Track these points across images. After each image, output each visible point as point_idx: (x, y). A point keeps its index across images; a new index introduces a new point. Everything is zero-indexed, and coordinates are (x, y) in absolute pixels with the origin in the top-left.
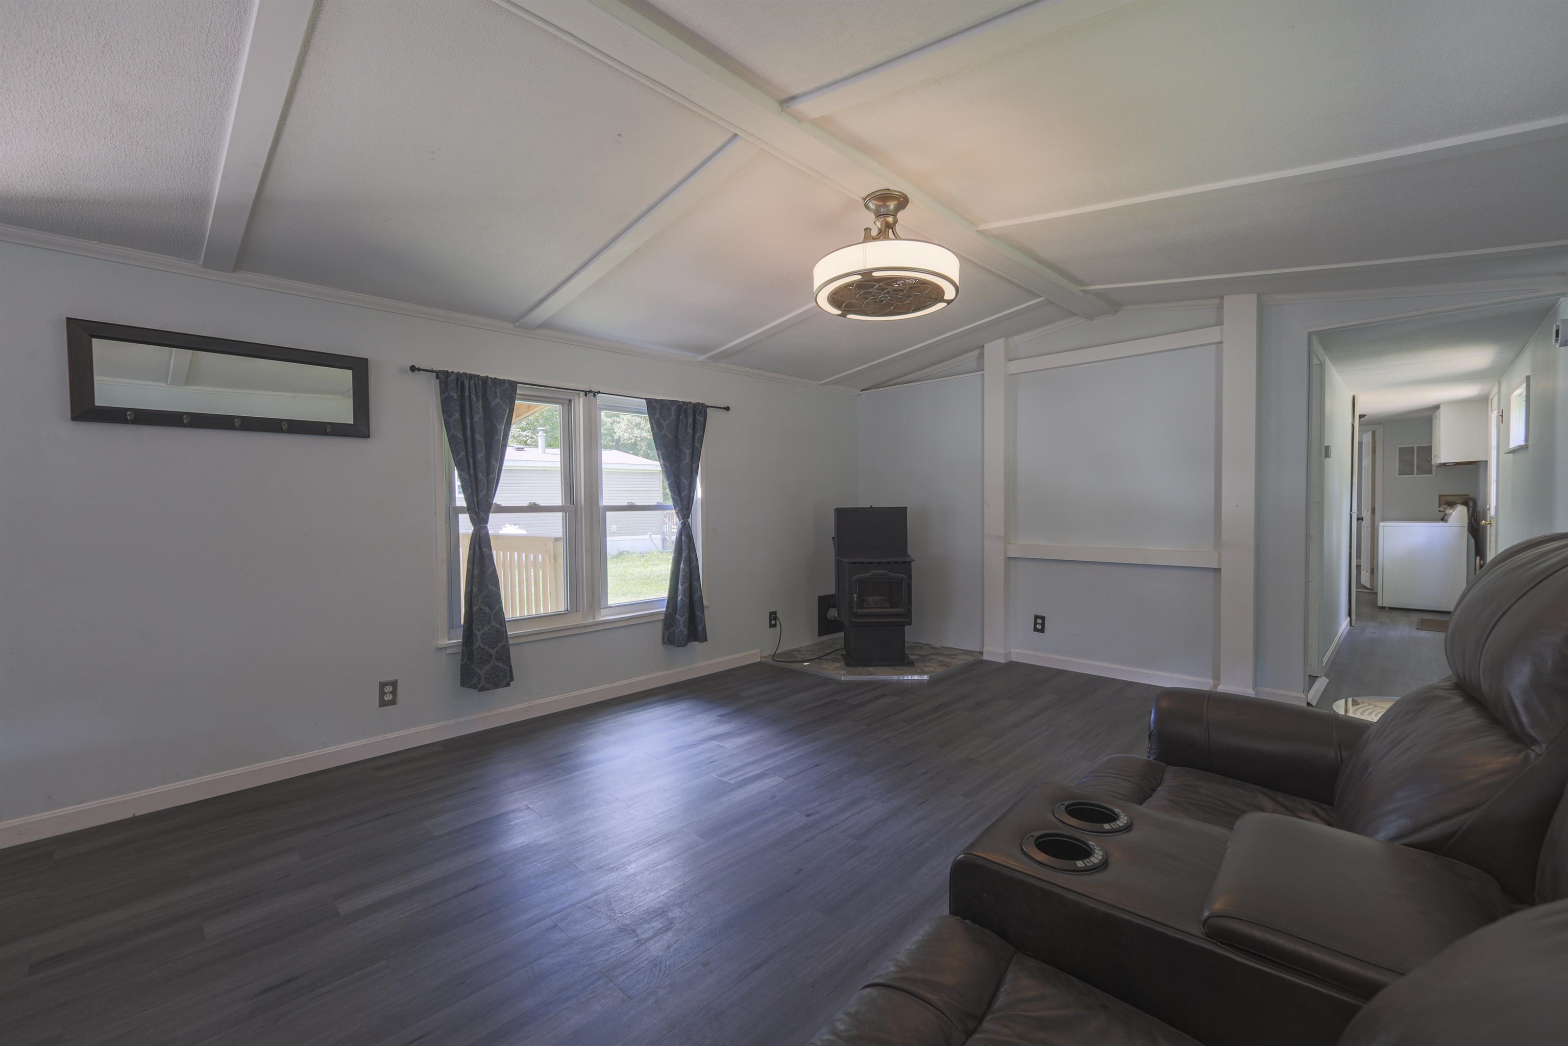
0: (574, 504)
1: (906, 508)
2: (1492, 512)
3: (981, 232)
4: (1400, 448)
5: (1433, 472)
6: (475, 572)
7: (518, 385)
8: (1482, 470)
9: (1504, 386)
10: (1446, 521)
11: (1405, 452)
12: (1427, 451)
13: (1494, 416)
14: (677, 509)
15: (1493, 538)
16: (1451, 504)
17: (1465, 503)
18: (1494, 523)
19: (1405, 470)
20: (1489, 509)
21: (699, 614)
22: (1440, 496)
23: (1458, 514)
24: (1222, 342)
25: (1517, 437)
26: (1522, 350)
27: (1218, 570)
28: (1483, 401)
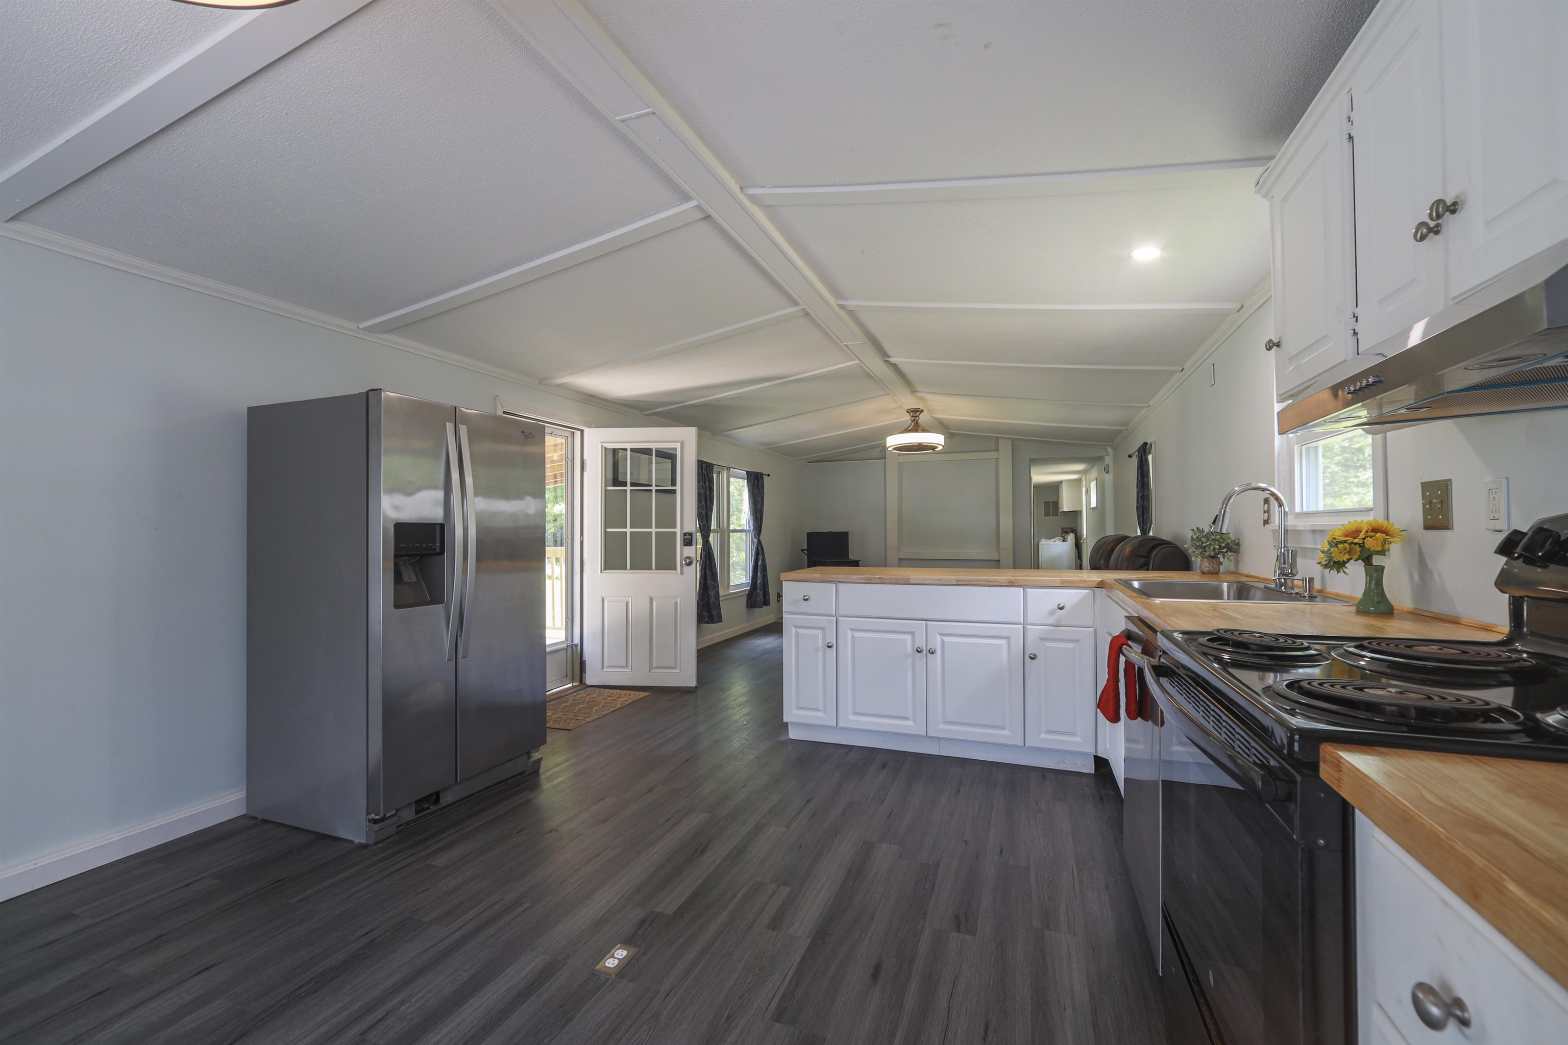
0: (720, 528)
1: (848, 532)
2: (1085, 536)
3: (932, 417)
4: (1045, 502)
5: (1059, 515)
6: (707, 563)
7: (715, 466)
8: (1079, 515)
9: (1088, 476)
10: (1066, 541)
11: (1047, 504)
12: (1057, 503)
13: (1084, 489)
14: (755, 532)
15: (1085, 549)
16: (1067, 533)
17: (1072, 532)
18: (1085, 541)
19: (1047, 514)
20: (1083, 535)
21: (767, 590)
22: (1062, 528)
23: (1071, 537)
24: (998, 459)
25: (1093, 504)
26: (1094, 466)
27: (999, 560)
28: (1079, 481)
